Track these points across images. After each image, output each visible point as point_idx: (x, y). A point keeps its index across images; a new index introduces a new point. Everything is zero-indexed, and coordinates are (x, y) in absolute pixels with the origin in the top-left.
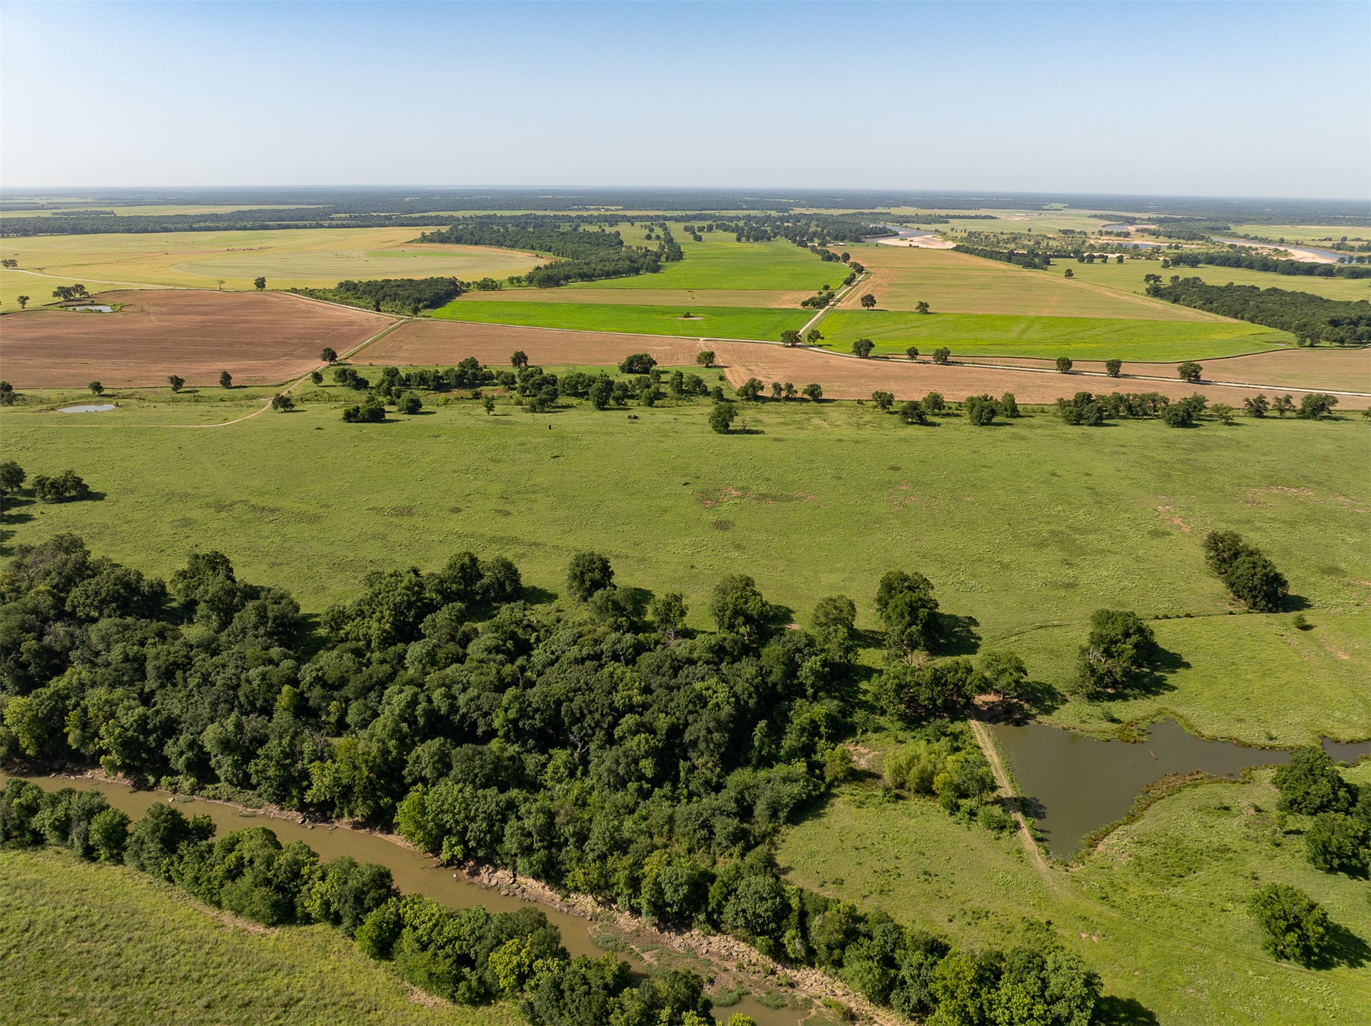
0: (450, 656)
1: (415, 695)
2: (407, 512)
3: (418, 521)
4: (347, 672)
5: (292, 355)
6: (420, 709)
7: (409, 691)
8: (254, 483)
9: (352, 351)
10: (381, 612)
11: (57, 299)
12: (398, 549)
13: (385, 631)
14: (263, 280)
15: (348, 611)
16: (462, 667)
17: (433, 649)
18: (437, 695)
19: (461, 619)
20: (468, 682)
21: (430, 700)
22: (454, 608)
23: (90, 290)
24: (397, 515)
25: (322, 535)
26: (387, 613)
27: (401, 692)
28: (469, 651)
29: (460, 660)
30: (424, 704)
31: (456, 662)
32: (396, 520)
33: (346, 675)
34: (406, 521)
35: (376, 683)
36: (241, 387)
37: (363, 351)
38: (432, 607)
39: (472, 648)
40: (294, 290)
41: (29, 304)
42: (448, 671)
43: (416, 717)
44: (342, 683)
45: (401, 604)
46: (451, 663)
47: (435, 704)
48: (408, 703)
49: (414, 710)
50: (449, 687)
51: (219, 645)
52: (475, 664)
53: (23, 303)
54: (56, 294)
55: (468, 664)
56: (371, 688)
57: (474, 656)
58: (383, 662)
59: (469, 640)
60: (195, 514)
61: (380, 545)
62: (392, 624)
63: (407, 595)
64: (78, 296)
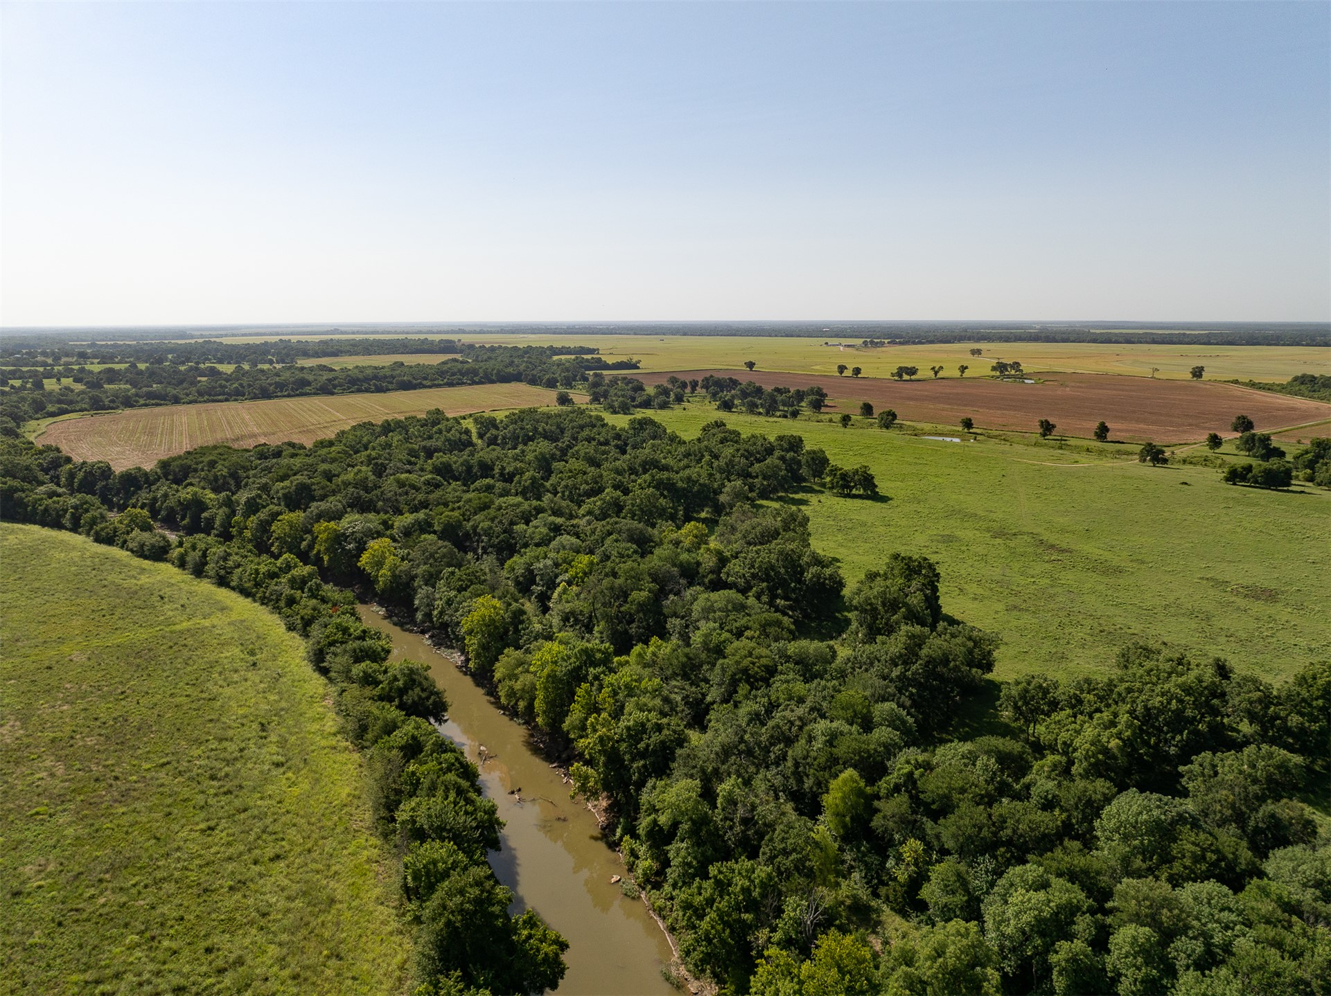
0: (1211, 856)
1: (1072, 910)
2: (1270, 596)
3: (1282, 613)
4: (963, 791)
5: (1197, 425)
6: (1063, 952)
7: (1063, 892)
8: (1061, 520)
9: (1280, 430)
10: (1116, 715)
11: (994, 373)
12: (1223, 639)
13: (1106, 751)
14: (1202, 369)
15: (1059, 694)
16: (1231, 900)
17: (1173, 823)
18: (1126, 936)
19: (1278, 786)
20: (1227, 948)
21: (1100, 942)
22: (1270, 755)
23: (1026, 367)
24: (1246, 596)
25: (1110, 592)
26: (1124, 718)
27: (1044, 885)
28: (1269, 867)
29: (1235, 879)
30: (1078, 945)
31: (1221, 880)
32: (1241, 602)
33: (955, 796)
34: (1258, 607)
35: (1009, 843)
36: (1119, 442)
37: (1296, 431)
38: (1222, 740)
39: (1279, 862)
40: (1236, 382)
41: (967, 374)
42: (1188, 893)
43: (1049, 969)
44: (941, 809)
45: (1161, 711)
46: (1205, 877)
47: (1110, 961)
48: (1039, 920)
49: (1048, 948)
50: (1168, 935)
51: (825, 671)
52: (1267, 907)
53: (963, 372)
54: (994, 369)
55: (1250, 898)
56: (989, 847)
57: (1273, 886)
58: (1049, 804)
59: (1284, 842)
60: (966, 534)
61: (1194, 626)
62: (1127, 743)
63: (1180, 701)
64: (1013, 372)
